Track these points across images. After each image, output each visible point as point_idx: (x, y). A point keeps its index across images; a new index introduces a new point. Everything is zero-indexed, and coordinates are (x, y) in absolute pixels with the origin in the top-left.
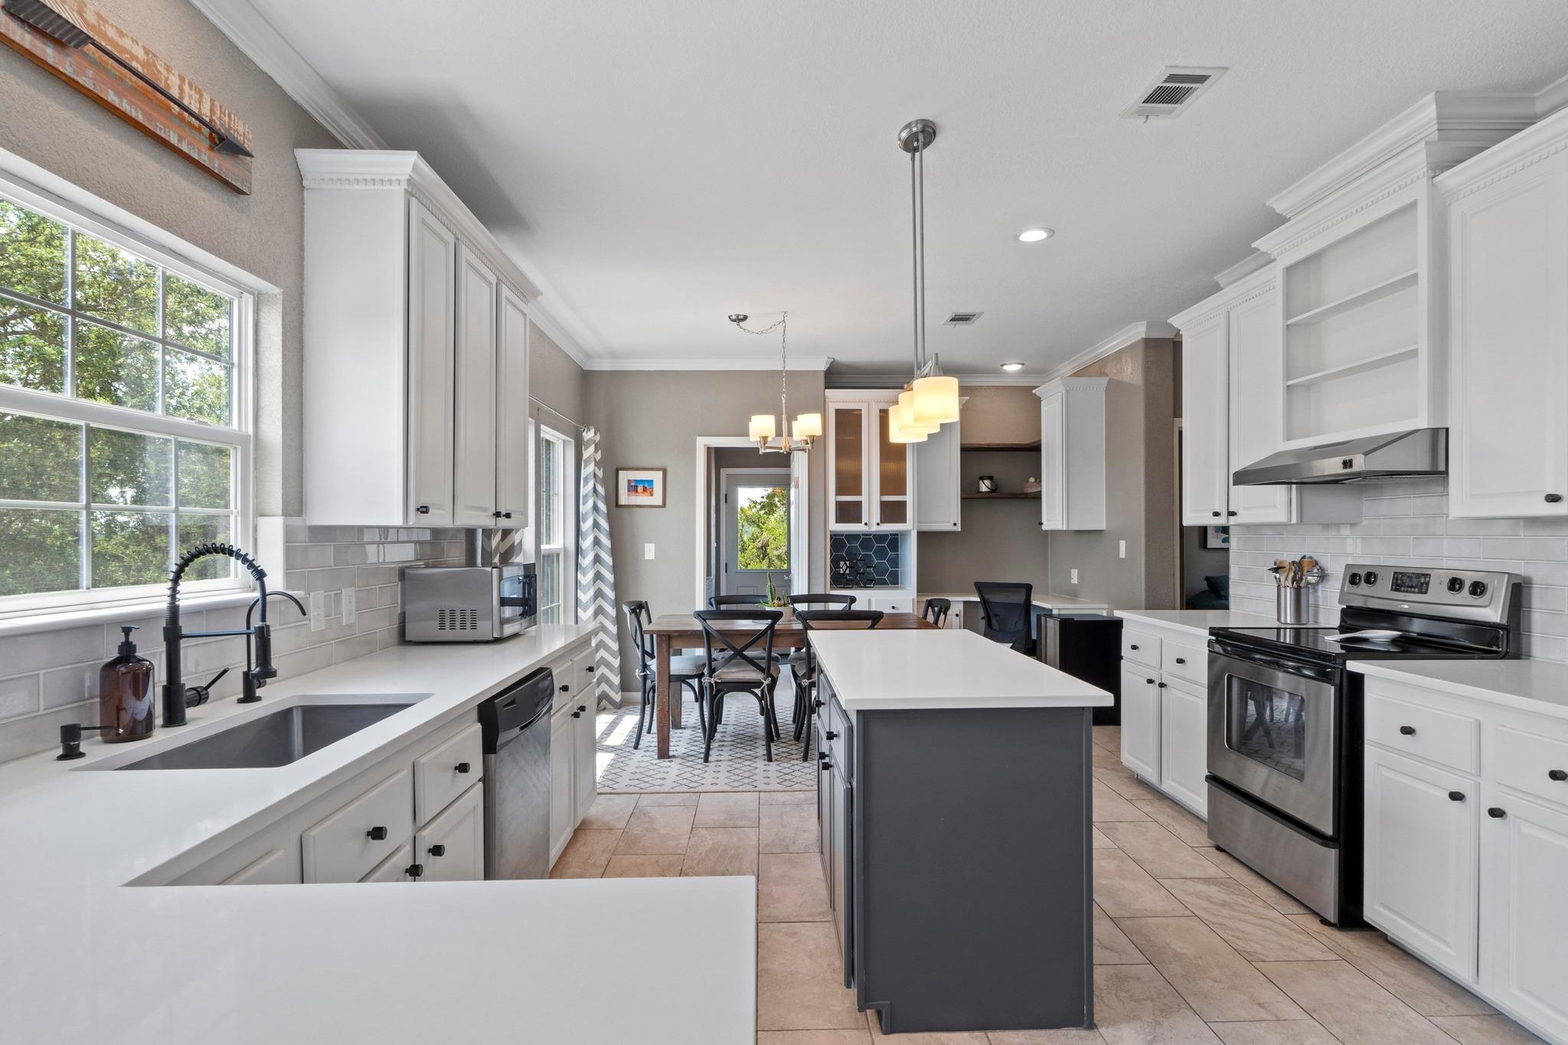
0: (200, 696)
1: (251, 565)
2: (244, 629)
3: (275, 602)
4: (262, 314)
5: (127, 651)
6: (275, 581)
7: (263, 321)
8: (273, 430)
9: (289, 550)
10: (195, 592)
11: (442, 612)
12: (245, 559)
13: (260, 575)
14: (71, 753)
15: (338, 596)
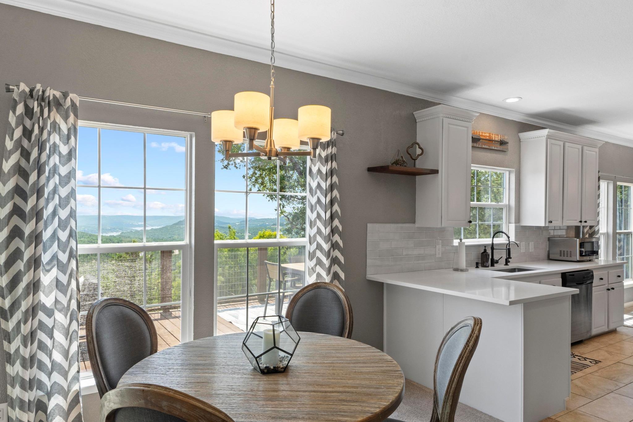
0: (497, 262)
1: (507, 235)
2: (505, 248)
3: (512, 244)
4: (510, 175)
5: (485, 250)
6: (512, 239)
7: (511, 177)
8: (513, 203)
9: (516, 232)
10: (497, 241)
11: (561, 251)
12: (506, 234)
13: (509, 237)
14: (477, 267)
15: (529, 244)
